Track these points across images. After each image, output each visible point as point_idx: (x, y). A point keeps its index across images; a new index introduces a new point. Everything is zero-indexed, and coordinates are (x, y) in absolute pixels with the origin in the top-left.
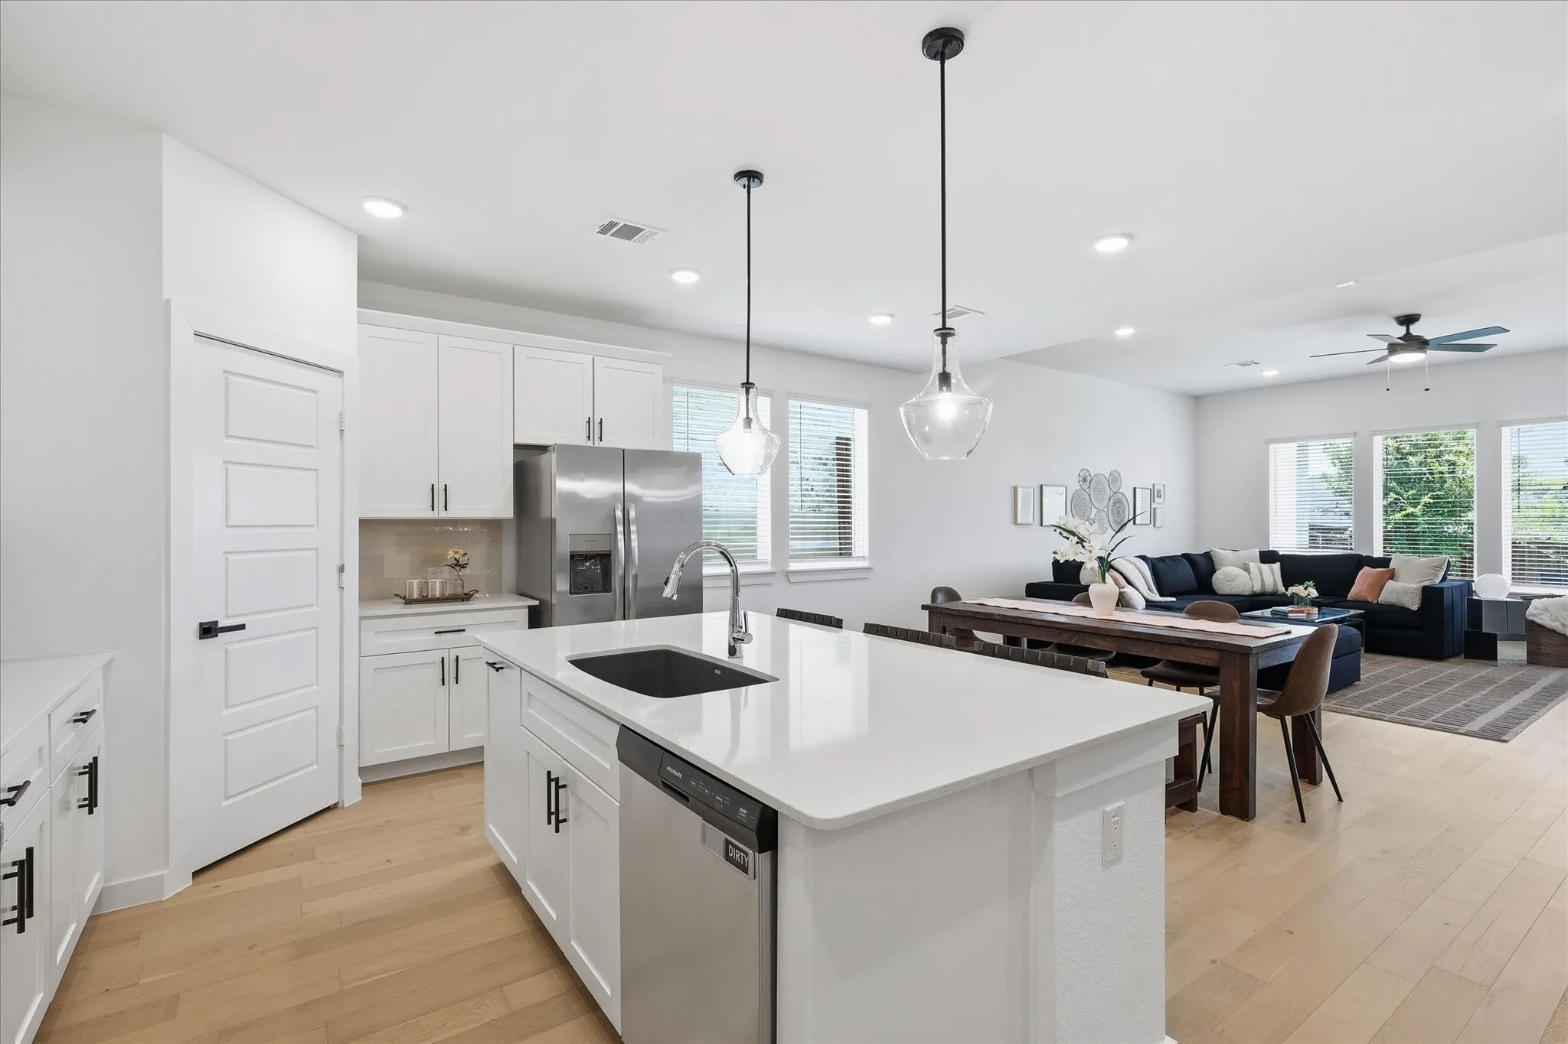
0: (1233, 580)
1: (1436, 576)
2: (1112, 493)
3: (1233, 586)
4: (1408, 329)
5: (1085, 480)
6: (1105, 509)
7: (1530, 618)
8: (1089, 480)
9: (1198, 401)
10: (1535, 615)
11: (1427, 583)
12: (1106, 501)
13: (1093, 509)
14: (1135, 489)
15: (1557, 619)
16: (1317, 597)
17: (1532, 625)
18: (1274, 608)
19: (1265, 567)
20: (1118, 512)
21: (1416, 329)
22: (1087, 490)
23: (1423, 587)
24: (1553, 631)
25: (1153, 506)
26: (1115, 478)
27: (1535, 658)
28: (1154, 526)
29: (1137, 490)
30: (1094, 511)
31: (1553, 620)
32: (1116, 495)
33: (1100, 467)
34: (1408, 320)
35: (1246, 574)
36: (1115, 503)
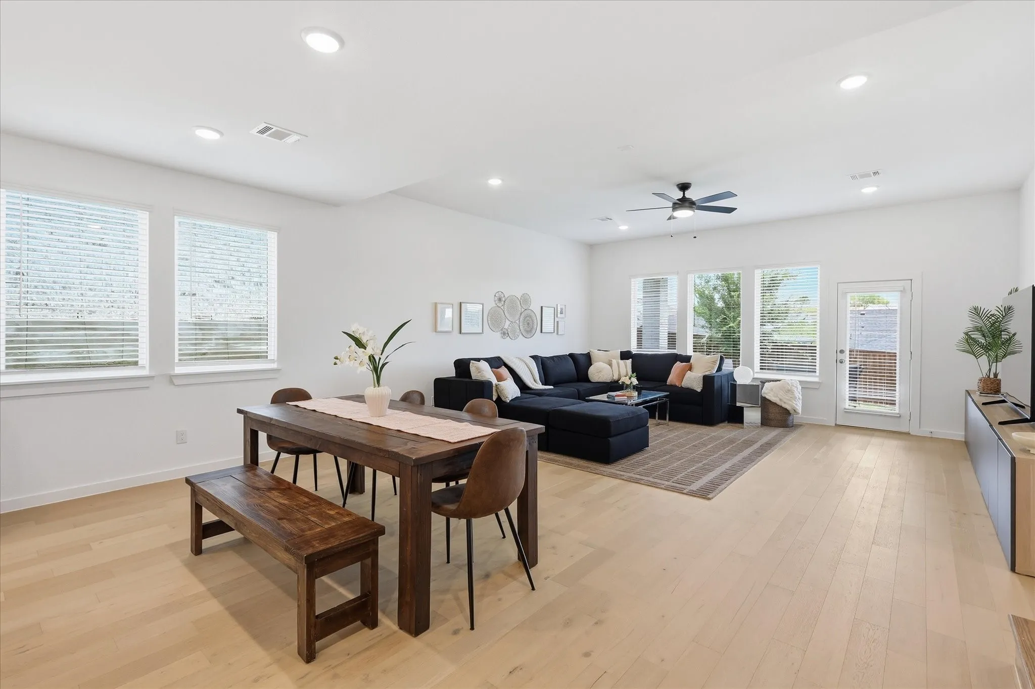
0: (600, 372)
1: (713, 368)
2: (523, 310)
3: (601, 375)
4: (684, 194)
5: (500, 300)
6: (517, 322)
7: (763, 395)
8: (504, 300)
9: (592, 248)
10: (766, 394)
11: (707, 373)
12: (518, 317)
13: (507, 321)
14: (542, 307)
15: (777, 396)
16: (637, 384)
17: (764, 399)
18: (609, 393)
19: (622, 362)
20: (528, 324)
21: (689, 194)
22: (502, 307)
23: (704, 376)
24: (775, 404)
25: (557, 319)
26: (525, 299)
27: (766, 422)
28: (557, 334)
29: (544, 309)
30: (508, 323)
31: (774, 396)
32: (527, 311)
33: (514, 290)
34: (684, 187)
35: (610, 367)
36: (525, 317)
